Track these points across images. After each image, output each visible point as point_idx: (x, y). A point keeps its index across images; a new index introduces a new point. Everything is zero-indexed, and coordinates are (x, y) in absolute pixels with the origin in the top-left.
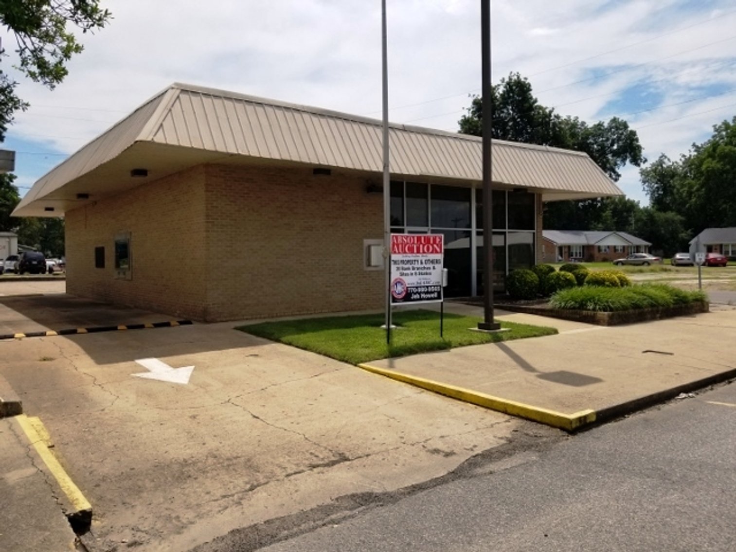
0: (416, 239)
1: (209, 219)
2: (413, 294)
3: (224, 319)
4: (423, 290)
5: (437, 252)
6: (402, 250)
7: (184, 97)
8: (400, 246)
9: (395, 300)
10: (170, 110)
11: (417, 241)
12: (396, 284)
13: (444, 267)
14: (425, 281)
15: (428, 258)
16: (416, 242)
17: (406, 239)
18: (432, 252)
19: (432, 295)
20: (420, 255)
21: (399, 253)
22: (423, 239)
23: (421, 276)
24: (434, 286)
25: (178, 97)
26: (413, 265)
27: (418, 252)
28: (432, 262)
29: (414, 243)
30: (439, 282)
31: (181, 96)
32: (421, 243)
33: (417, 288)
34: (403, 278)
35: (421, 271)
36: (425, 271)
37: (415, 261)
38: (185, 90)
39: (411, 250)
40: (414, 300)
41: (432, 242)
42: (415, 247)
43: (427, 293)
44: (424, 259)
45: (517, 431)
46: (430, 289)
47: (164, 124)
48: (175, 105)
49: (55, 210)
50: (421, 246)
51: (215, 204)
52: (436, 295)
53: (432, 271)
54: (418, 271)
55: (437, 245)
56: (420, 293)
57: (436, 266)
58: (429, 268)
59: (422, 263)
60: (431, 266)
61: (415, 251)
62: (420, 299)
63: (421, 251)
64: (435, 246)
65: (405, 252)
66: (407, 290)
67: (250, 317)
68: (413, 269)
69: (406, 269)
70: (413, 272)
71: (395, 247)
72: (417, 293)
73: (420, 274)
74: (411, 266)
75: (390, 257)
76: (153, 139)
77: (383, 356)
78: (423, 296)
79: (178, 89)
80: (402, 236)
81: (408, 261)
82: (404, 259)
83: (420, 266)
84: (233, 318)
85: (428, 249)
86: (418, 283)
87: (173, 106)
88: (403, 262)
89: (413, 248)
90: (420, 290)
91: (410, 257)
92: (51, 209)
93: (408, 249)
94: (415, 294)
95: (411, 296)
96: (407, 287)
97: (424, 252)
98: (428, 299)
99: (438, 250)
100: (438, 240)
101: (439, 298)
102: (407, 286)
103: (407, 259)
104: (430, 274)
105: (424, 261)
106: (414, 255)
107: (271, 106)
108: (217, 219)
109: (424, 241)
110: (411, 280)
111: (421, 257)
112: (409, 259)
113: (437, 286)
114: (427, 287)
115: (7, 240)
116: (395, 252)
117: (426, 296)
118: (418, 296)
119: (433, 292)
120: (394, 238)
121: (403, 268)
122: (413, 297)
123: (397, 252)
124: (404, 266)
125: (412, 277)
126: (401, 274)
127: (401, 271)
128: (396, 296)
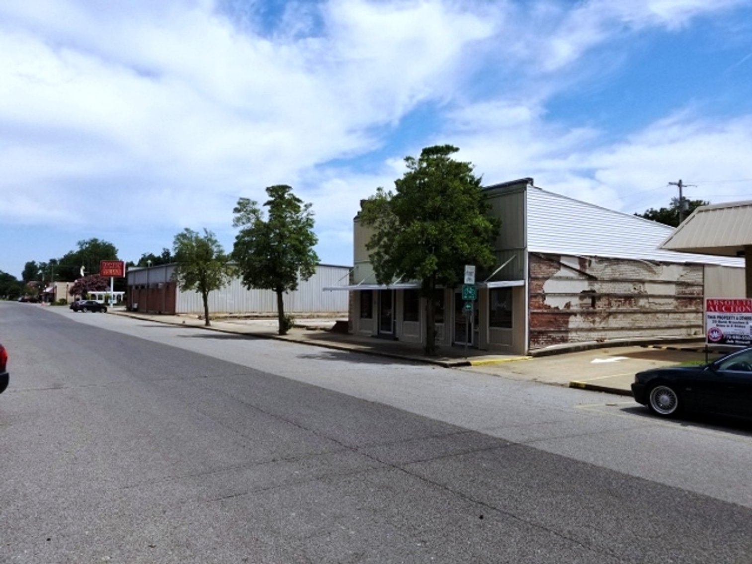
4: (737, 337)
5: (748, 311)
6: (719, 309)
9: (710, 341)
12: (712, 331)
14: (739, 331)
15: (741, 316)
19: (746, 343)
20: (736, 314)
23: (737, 328)
27: (735, 311)
28: (746, 318)
33: (732, 335)
34: (720, 328)
35: (737, 324)
36: (739, 325)
37: (731, 317)
40: (729, 344)
41: (744, 304)
42: (732, 307)
43: (741, 340)
44: (739, 316)
46: (744, 338)
50: (737, 308)
52: (749, 343)
53: (746, 325)
54: (734, 325)
55: (749, 307)
56: (734, 340)
58: (743, 323)
59: (737, 319)
60: (745, 321)
61: (732, 310)
62: (734, 344)
64: (747, 307)
65: (722, 311)
69: (723, 322)
70: (730, 324)
71: (711, 307)
72: (732, 339)
73: (735, 326)
74: (728, 321)
78: (737, 342)
81: (725, 318)
83: (735, 320)
85: (742, 309)
89: (730, 307)
90: (734, 337)
91: (728, 314)
94: (730, 340)
95: (727, 341)
97: (739, 312)
98: (742, 345)
100: (749, 303)
103: (724, 315)
104: (745, 327)
105: (739, 318)
106: (731, 314)
109: (739, 304)
110: (727, 330)
111: (736, 315)
114: (741, 336)
116: (711, 311)
117: (740, 342)
118: (732, 342)
119: (747, 341)
120: (710, 302)
121: (719, 322)
122: (729, 341)
123: (713, 310)
124: (721, 320)
125: (729, 328)
126: (717, 325)
127: (718, 323)
128: (711, 339)
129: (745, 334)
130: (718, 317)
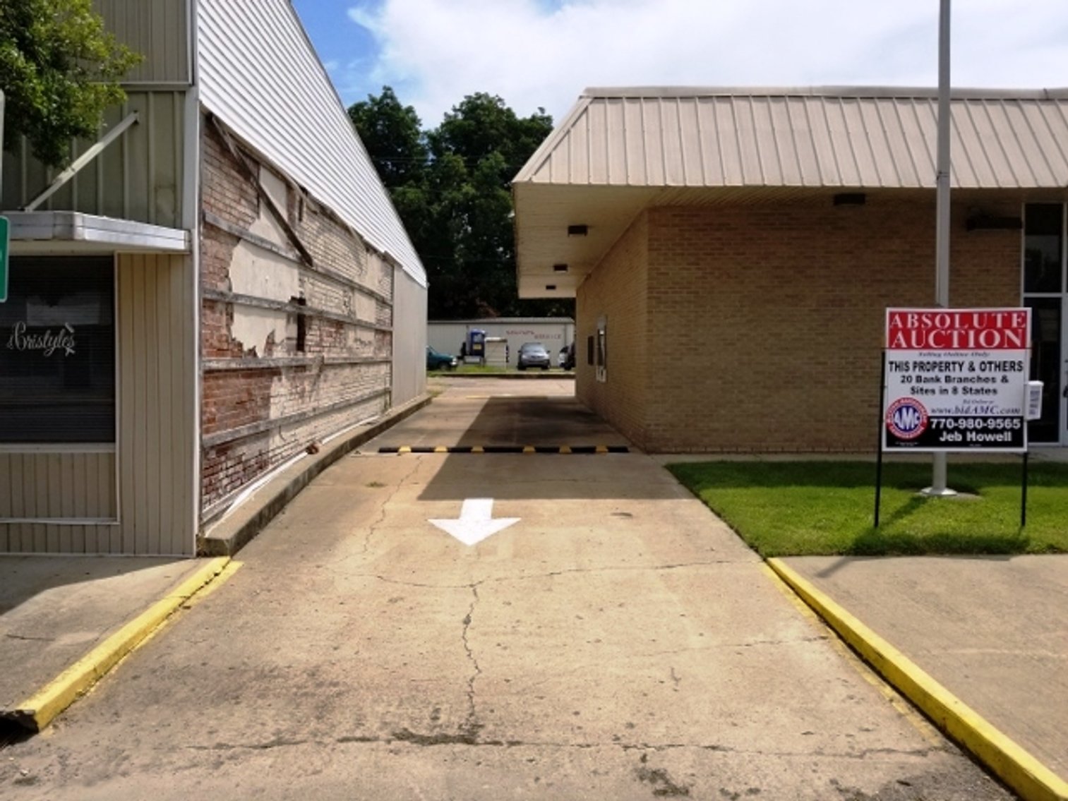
0: (957, 318)
1: (652, 293)
2: (945, 433)
3: (673, 450)
4: (971, 424)
5: (1012, 346)
6: (918, 343)
7: (596, 109)
8: (914, 334)
9: (893, 441)
10: (568, 132)
11: (962, 323)
12: (900, 410)
13: (1033, 378)
14: (979, 406)
15: (986, 360)
16: (957, 325)
17: (933, 320)
18: (1000, 347)
19: (999, 438)
20: (970, 352)
21: (910, 347)
22: (976, 318)
23: (969, 397)
24: (1005, 418)
25: (586, 109)
26: (947, 373)
27: (964, 344)
28: (1000, 366)
29: (952, 326)
30: (1016, 411)
31: (590, 108)
32: (972, 327)
33: (956, 419)
34: (922, 399)
35: (969, 385)
36: (977, 386)
37: (954, 363)
38: (598, 99)
39: (943, 341)
40: (947, 444)
41: (999, 323)
42: (955, 334)
43: (985, 430)
44: (977, 361)
46: (991, 424)
47: (554, 154)
48: (578, 123)
49: (557, 288)
50: (972, 334)
51: (663, 270)
52: (1008, 437)
53: (998, 385)
54: (960, 386)
55: (1015, 331)
56: (963, 432)
57: (1010, 375)
58: (994, 380)
59: (972, 369)
60: (999, 375)
61: (956, 344)
62: (964, 443)
63: (972, 344)
64: (1008, 332)
65: (927, 346)
66: (930, 423)
67: (719, 450)
68: (948, 379)
69: (927, 380)
70: (950, 386)
71: (900, 335)
72: (956, 429)
73: (965, 391)
74: (942, 376)
75: (883, 355)
76: (530, 179)
77: (835, 550)
78: (971, 436)
79: (588, 97)
80: (920, 314)
81: (935, 365)
82: (925, 359)
83: (966, 373)
84: (688, 450)
85: (989, 340)
86: (957, 409)
87: (574, 125)
88: (921, 366)
89: (951, 335)
90: (963, 424)
91: (943, 356)
92: (554, 288)
93: (936, 342)
94: (950, 431)
95: (942, 436)
96: (929, 418)
97: (978, 346)
98: (985, 444)
99: (1017, 342)
100: (1015, 321)
101: (1017, 441)
102: (930, 414)
103: (932, 359)
104: (995, 392)
105: (976, 366)
106: (952, 352)
107: (745, 97)
108: (666, 293)
109: (980, 323)
110: (939, 404)
111: (968, 357)
112: (937, 360)
113: (1012, 418)
114: (985, 419)
115: (563, 327)
116: (899, 347)
117: (981, 438)
118: (958, 437)
119: (1002, 431)
120: (897, 318)
121: (919, 379)
122: (944, 438)
123: (904, 345)
124: (924, 374)
125: (944, 397)
126: (914, 391)
127: (914, 383)
128: (898, 434)
129: (996, 413)
130: (917, 365)
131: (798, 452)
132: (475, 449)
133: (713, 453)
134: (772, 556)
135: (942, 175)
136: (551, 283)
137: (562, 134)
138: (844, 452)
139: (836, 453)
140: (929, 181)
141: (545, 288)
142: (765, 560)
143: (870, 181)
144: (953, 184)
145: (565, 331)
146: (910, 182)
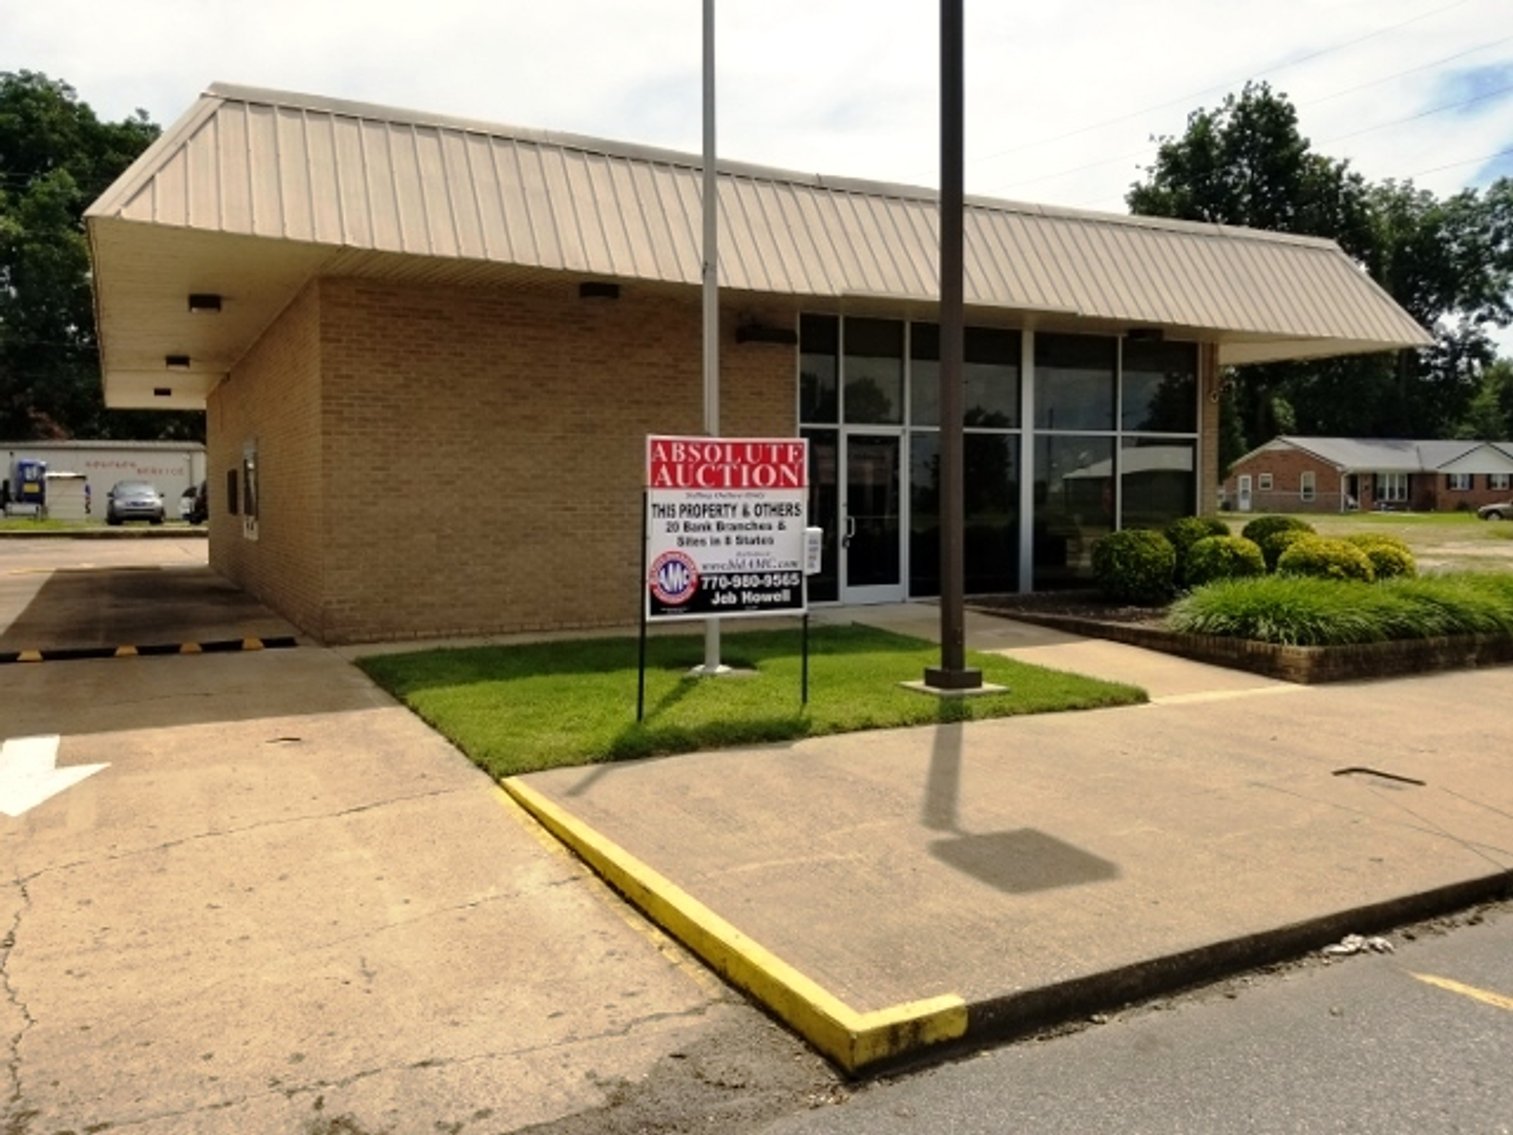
0: (729, 449)
1: (329, 404)
2: (717, 595)
3: (367, 637)
4: (746, 582)
5: (789, 484)
6: (685, 480)
7: (229, 117)
8: (680, 468)
9: (658, 607)
10: (184, 145)
11: (734, 457)
12: (666, 567)
13: (811, 523)
14: (755, 559)
15: (761, 501)
16: (729, 458)
17: (701, 451)
18: (776, 485)
19: (777, 597)
20: (743, 492)
21: (675, 485)
22: (749, 449)
23: (744, 548)
24: (782, 573)
25: (214, 115)
26: (719, 519)
27: (736, 482)
28: (776, 509)
29: (723, 460)
30: (794, 564)
31: (220, 114)
32: (744, 461)
33: (730, 576)
34: (690, 551)
35: (743, 533)
36: (752, 534)
37: (726, 506)
38: (234, 100)
39: (714, 479)
40: (721, 608)
41: (774, 456)
42: (727, 470)
43: (761, 589)
44: (752, 503)
45: (681, 1056)
46: (768, 581)
47: (158, 177)
48: (201, 134)
49: (173, 393)
50: (745, 469)
51: (344, 371)
52: (786, 596)
53: (775, 533)
54: (733, 535)
55: (791, 467)
56: (738, 592)
57: (788, 520)
58: (767, 527)
59: (745, 513)
60: (774, 520)
61: (728, 482)
62: (739, 606)
63: (745, 482)
64: (784, 468)
65: (696, 485)
66: (700, 582)
67: (434, 633)
68: (720, 527)
69: (697, 528)
70: (721, 535)
71: (664, 470)
72: (730, 588)
73: (739, 541)
74: (713, 522)
75: (645, 496)
76: (119, 212)
77: (588, 757)
78: (746, 597)
79: (215, 97)
80: (686, 444)
81: (704, 509)
82: (693, 502)
83: (739, 519)
84: (389, 635)
85: (764, 476)
86: (732, 564)
87: (193, 136)
88: (689, 509)
89: (722, 472)
90: (737, 582)
91: (712, 496)
92: (165, 392)
93: (705, 479)
94: (723, 592)
95: (713, 597)
96: (699, 577)
97: (752, 485)
98: (763, 606)
99: (794, 480)
100: (791, 454)
101: (796, 602)
102: (701, 570)
103: (701, 501)
104: (772, 541)
105: (751, 510)
106: (724, 492)
108: (351, 405)
109: (755, 456)
110: (712, 557)
111: (742, 498)
112: (708, 502)
113: (790, 573)
114: (761, 575)
116: (662, 485)
117: (758, 598)
118: (732, 599)
119: (780, 589)
120: (660, 448)
121: (687, 526)
122: (717, 600)
123: (669, 483)
124: (694, 521)
125: (715, 549)
126: (681, 542)
127: (681, 532)
128: (663, 597)
129: (774, 566)
130: (684, 508)
131: (542, 631)
132: (24, 656)
133: (426, 638)
134: (508, 775)
135: (708, 267)
136: (162, 385)
137: (173, 149)
138: (600, 627)
139: (590, 628)
140: (693, 276)
141: (152, 392)
142: (498, 782)
143: (624, 268)
144: (722, 283)
145: (190, 462)
146: (671, 275)
